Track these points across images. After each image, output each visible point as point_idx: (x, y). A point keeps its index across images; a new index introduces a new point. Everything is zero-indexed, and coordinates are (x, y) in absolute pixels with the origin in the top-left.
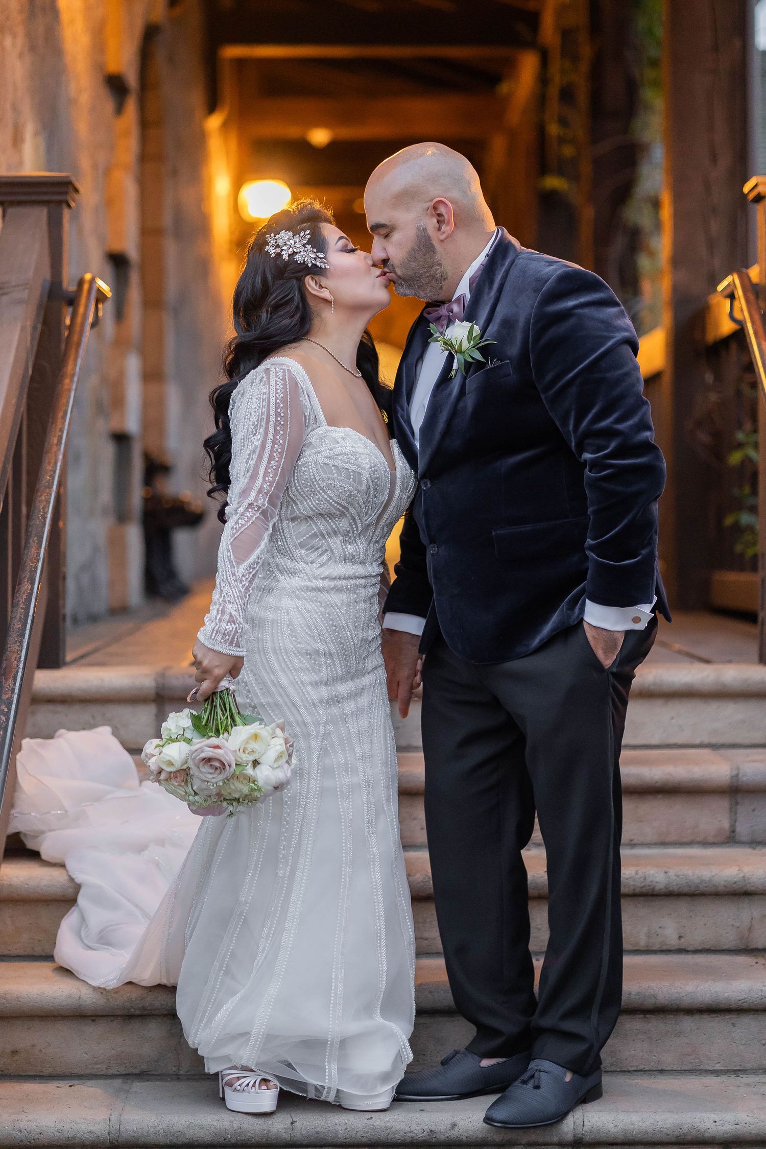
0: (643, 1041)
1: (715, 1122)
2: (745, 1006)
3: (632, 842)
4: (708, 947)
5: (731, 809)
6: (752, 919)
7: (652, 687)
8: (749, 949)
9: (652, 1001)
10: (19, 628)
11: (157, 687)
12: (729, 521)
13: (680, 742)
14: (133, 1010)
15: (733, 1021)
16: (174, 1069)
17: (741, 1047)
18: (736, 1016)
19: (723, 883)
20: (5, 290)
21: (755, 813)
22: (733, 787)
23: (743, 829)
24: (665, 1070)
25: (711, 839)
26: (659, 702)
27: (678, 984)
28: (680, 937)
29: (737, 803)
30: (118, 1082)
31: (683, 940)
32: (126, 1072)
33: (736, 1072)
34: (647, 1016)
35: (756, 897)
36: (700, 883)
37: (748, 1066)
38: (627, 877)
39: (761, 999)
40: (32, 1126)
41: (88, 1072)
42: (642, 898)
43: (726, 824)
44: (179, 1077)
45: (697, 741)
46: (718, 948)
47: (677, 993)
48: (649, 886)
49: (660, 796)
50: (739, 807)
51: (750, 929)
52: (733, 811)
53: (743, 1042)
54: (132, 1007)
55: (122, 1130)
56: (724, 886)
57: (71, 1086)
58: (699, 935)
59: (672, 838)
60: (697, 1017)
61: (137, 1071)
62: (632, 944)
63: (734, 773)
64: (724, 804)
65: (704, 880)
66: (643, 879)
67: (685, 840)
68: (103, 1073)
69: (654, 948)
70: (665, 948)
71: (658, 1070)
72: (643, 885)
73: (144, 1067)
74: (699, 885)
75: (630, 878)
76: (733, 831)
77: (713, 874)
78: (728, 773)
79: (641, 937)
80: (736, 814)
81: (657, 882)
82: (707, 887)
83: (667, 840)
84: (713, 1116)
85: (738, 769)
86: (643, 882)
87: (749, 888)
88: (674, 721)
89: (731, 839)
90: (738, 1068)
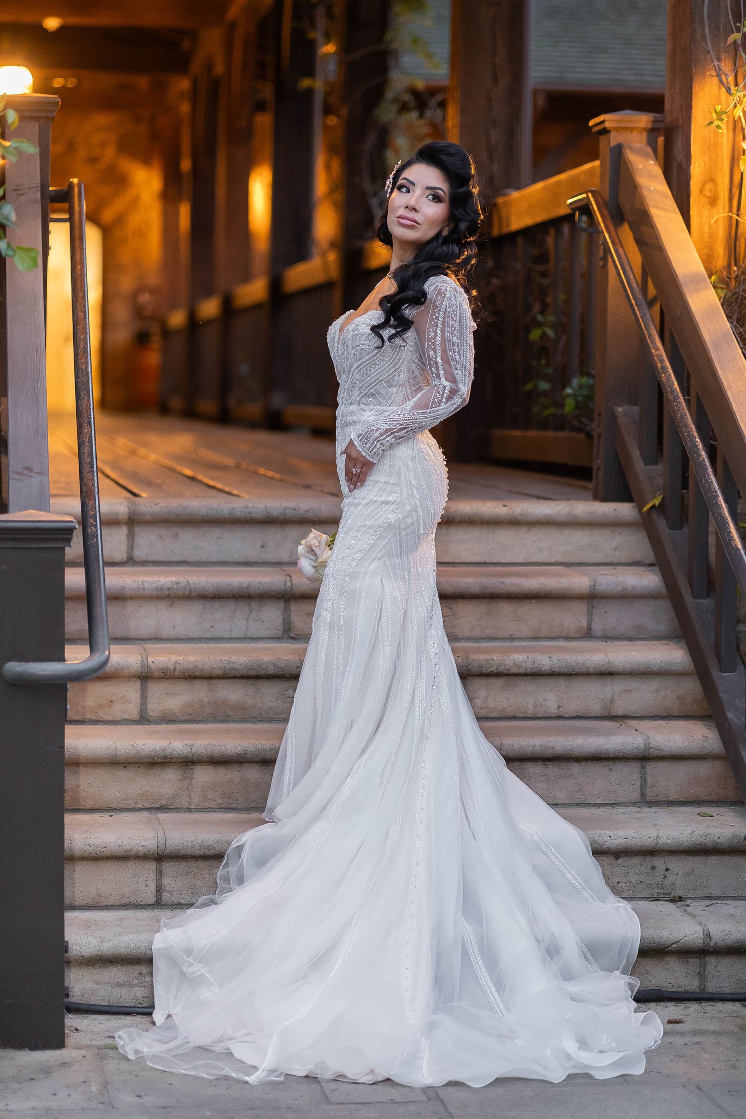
0: (542, 782)
1: (610, 837)
2: (620, 755)
3: (512, 637)
4: (580, 714)
5: (588, 611)
6: (613, 693)
7: (519, 517)
8: (610, 716)
9: (551, 751)
10: (89, 461)
11: (129, 513)
12: (528, 387)
13: (539, 561)
14: (156, 758)
15: (610, 767)
16: (187, 804)
17: (616, 787)
18: (612, 763)
19: (593, 666)
20: (21, 192)
21: (606, 614)
22: (591, 594)
23: (597, 627)
24: (559, 804)
25: (572, 635)
26: (524, 529)
27: (570, 738)
28: (559, 707)
29: (593, 607)
30: (145, 814)
31: (561, 709)
32: (150, 806)
33: (612, 805)
34: (546, 763)
35: (617, 677)
36: (576, 666)
37: (621, 800)
38: (521, 661)
39: (632, 750)
40: (98, 842)
41: (120, 806)
42: (530, 677)
43: (584, 623)
44: (191, 810)
45: (553, 560)
46: (587, 716)
47: (570, 745)
48: (537, 667)
49: (534, 601)
50: (594, 610)
51: (612, 701)
52: (590, 613)
53: (617, 782)
54: (156, 756)
55: (167, 844)
56: (594, 668)
57: (111, 816)
58: (573, 706)
59: (543, 634)
60: (583, 763)
61: (158, 806)
62: (522, 713)
63: (593, 583)
64: (583, 607)
65: (579, 663)
66: (532, 662)
67: (552, 635)
68: (132, 807)
69: (539, 716)
70: (547, 715)
71: (554, 804)
72: (532, 667)
73: (164, 802)
74: (575, 667)
75: (523, 661)
76: (590, 629)
77: (586, 659)
78: (588, 583)
79: (530, 707)
80: (592, 615)
81: (543, 665)
82: (581, 668)
83: (539, 635)
84: (608, 832)
85: (595, 580)
86: (532, 665)
87: (613, 670)
88: (535, 544)
89: (588, 634)
90: (613, 802)
